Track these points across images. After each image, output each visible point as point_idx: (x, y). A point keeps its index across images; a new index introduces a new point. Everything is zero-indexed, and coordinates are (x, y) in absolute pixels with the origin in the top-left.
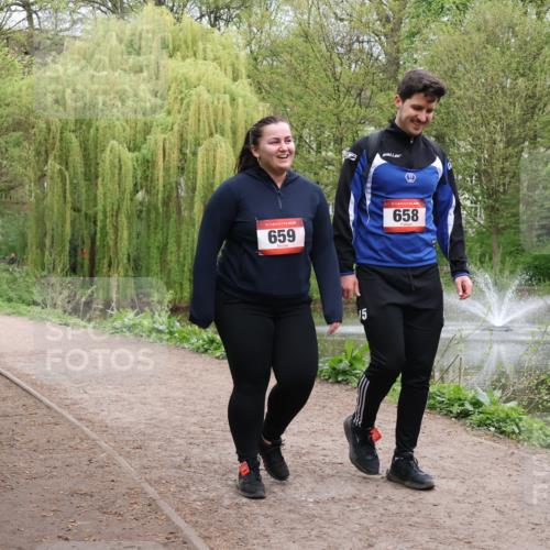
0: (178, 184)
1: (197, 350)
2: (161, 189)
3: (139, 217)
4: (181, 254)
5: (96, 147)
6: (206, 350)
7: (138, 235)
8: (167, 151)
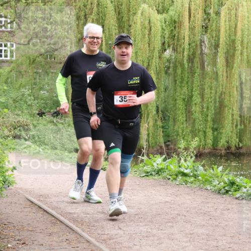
0: (202, 41)
1: (219, 192)
2: (187, 46)
3: (166, 73)
4: (205, 105)
5: (129, 11)
6: (227, 192)
7: (166, 89)
8: (193, 11)
